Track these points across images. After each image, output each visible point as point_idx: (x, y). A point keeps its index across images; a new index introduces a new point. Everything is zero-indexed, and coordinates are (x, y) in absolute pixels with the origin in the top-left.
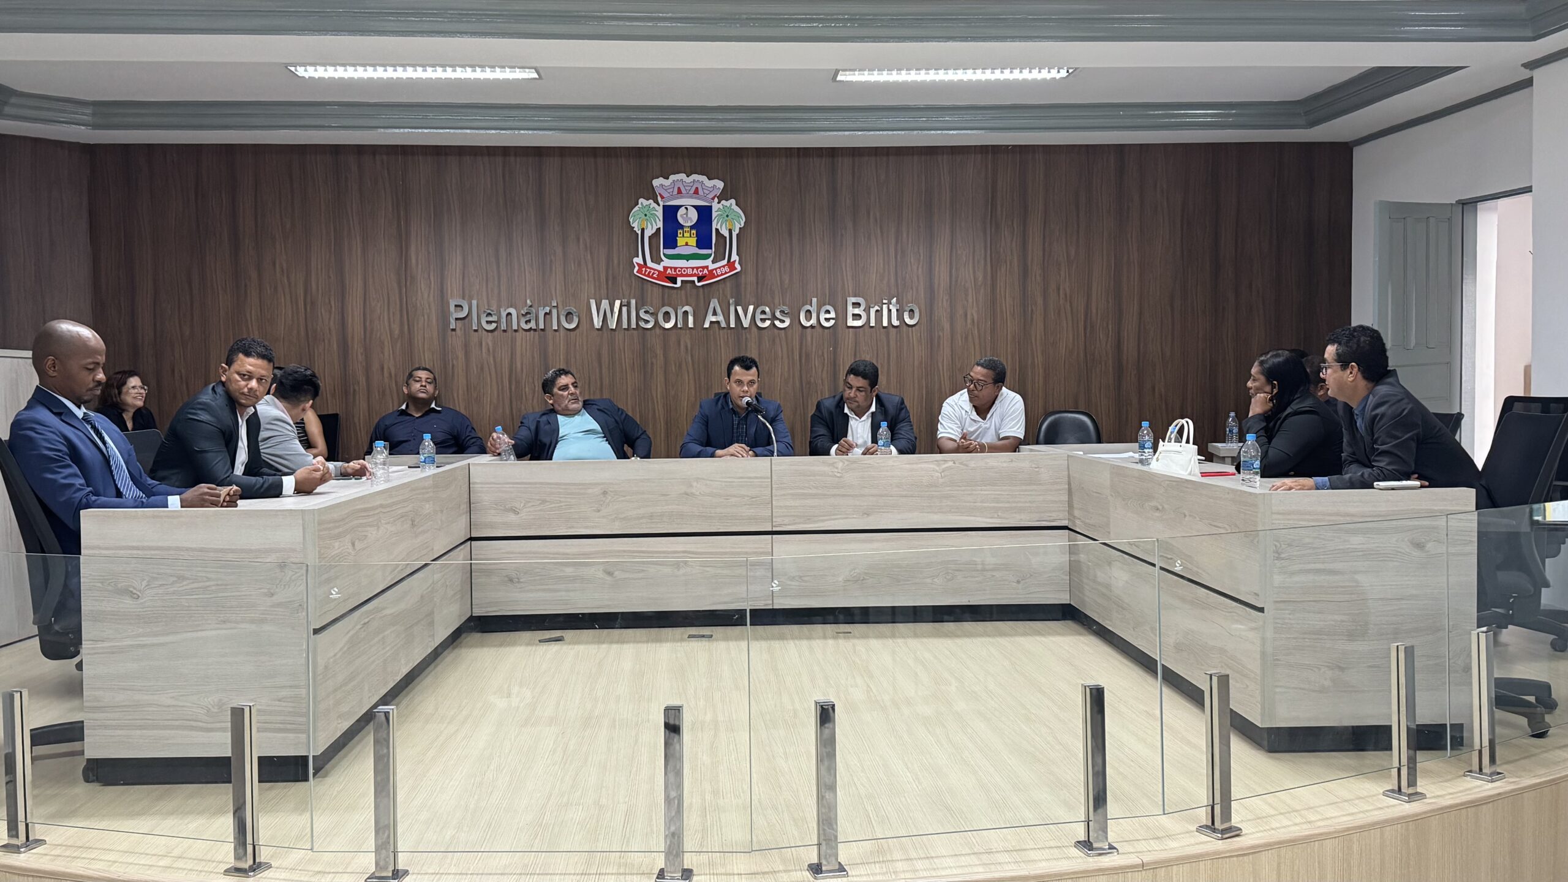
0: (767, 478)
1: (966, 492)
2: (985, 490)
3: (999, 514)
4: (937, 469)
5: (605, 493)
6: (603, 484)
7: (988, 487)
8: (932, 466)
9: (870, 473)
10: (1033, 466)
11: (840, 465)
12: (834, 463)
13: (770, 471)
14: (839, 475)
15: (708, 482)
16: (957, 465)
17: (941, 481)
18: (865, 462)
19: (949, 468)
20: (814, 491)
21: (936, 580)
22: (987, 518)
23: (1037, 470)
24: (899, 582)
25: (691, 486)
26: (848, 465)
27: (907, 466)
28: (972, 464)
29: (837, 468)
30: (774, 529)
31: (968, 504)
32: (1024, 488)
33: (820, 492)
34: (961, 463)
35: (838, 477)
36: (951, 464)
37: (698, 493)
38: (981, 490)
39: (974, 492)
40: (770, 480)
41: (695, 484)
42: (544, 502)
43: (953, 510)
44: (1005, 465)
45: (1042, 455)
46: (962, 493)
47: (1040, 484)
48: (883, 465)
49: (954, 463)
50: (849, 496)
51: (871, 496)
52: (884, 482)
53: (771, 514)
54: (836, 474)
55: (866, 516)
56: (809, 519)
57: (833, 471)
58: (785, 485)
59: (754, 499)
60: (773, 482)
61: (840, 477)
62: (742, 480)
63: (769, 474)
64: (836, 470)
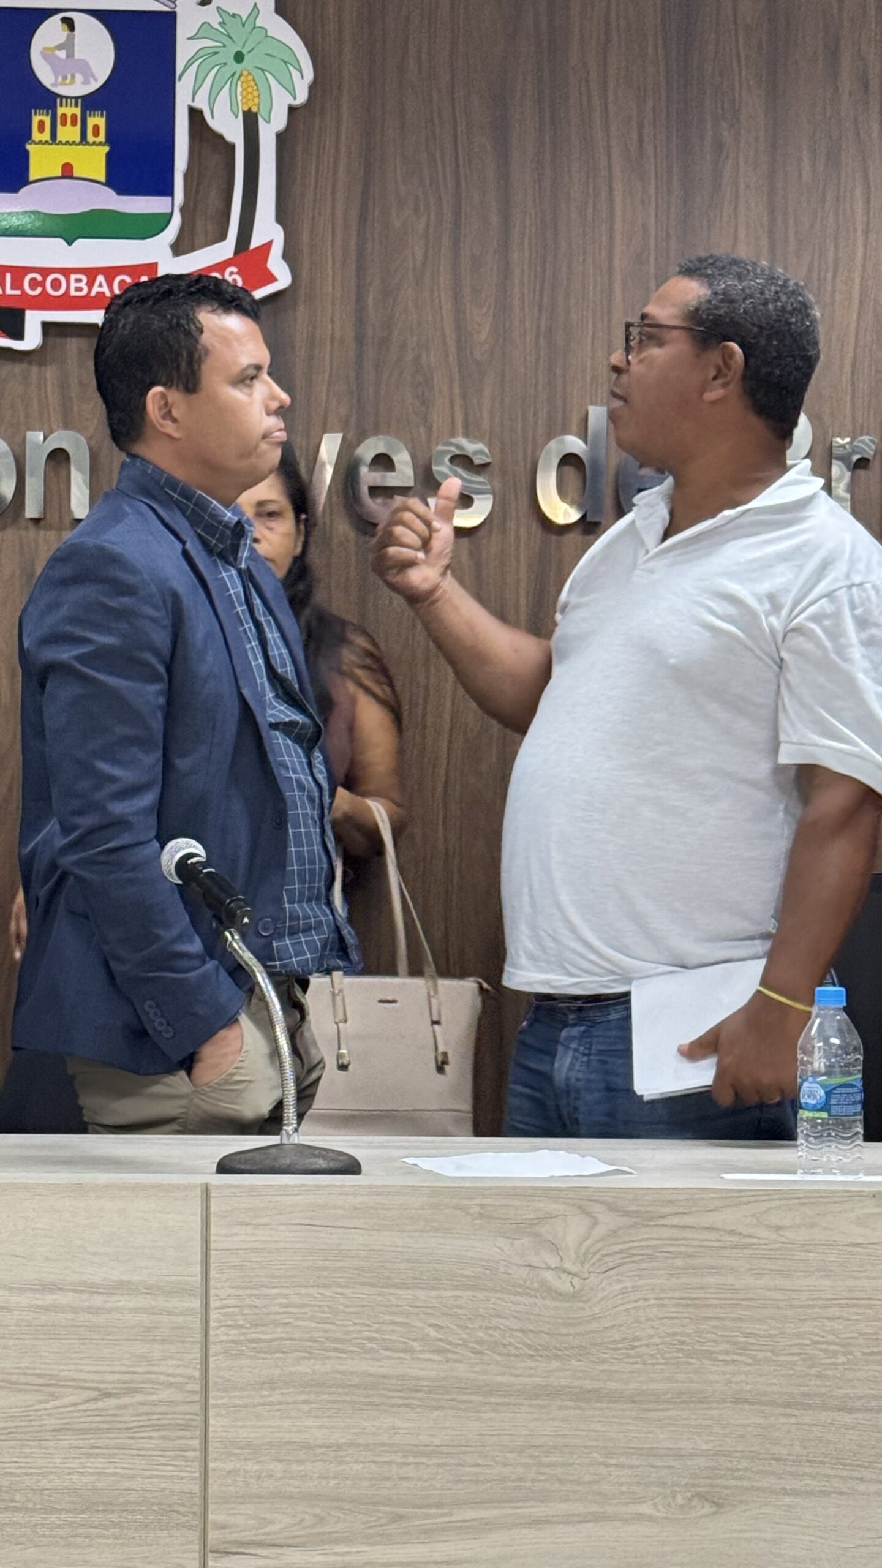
29: (555, 1248)
33: (459, 1371)
50: (614, 1398)
51: (738, 1400)
52: (807, 1327)
53: (197, 1488)
54: (549, 1276)
55: (708, 1509)
56: (400, 1518)
57: (535, 1260)
58: (279, 1333)
59: (112, 1402)
60: (213, 1315)
61: (574, 1296)
62: (49, 1299)
63: (197, 1269)
64: (553, 1261)
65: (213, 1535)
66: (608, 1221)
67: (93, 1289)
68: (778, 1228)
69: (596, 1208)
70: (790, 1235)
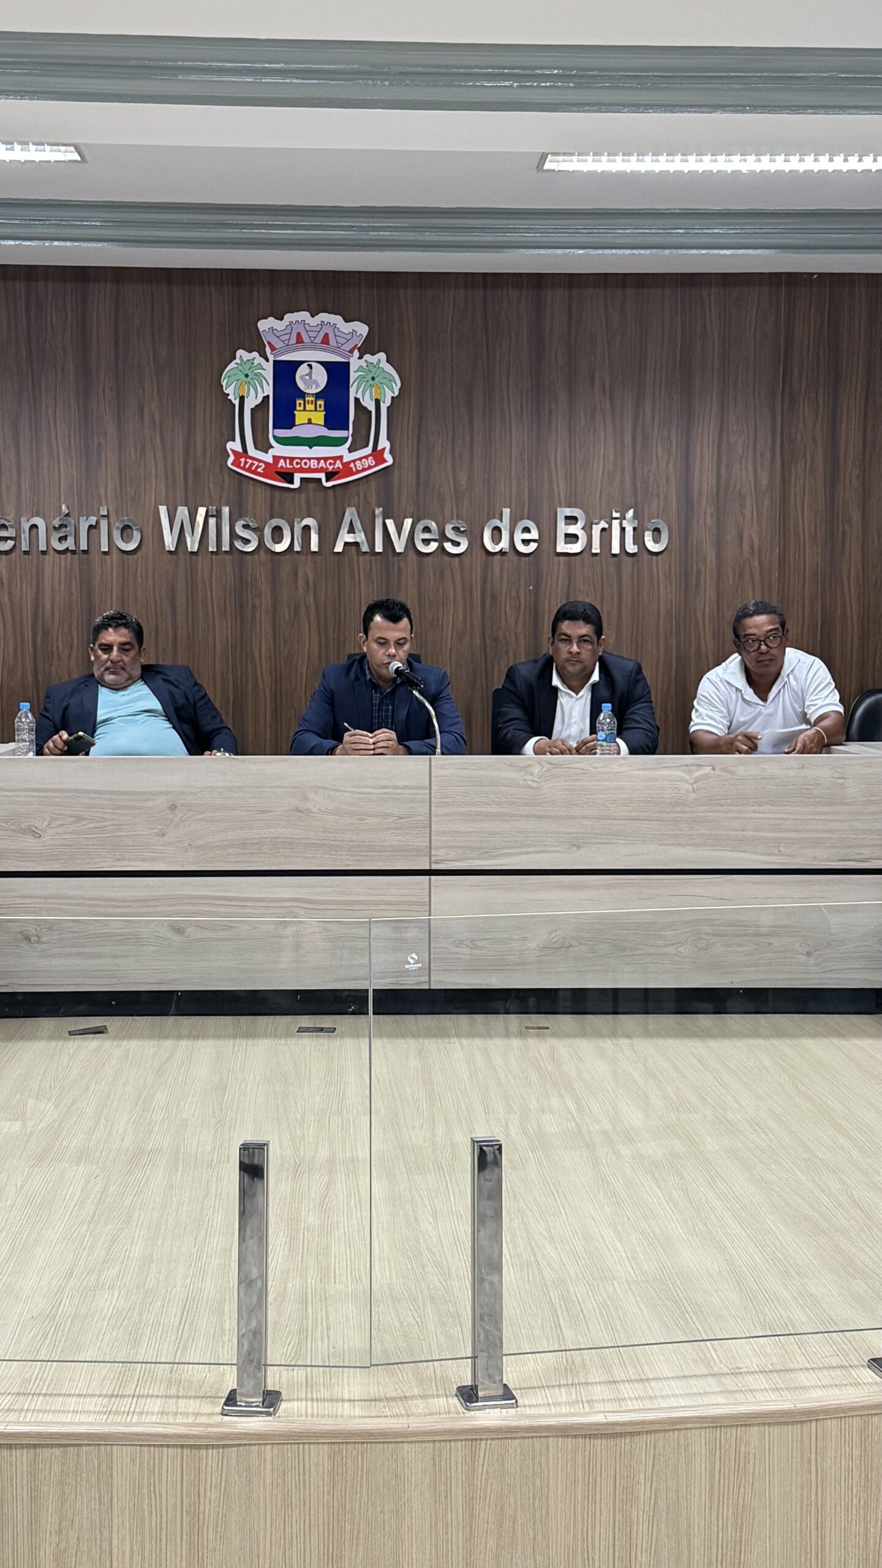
0: (423, 788)
1: (730, 815)
2: (760, 812)
3: (782, 849)
4: (687, 777)
5: (173, 807)
6: (168, 793)
7: (767, 808)
8: (679, 773)
9: (582, 783)
10: (837, 775)
11: (536, 770)
12: (527, 767)
13: (428, 778)
14: (534, 785)
15: (332, 793)
16: (717, 772)
17: (693, 796)
18: (577, 765)
19: (707, 777)
20: (495, 810)
21: (681, 949)
22: (763, 854)
23: (841, 781)
24: (624, 950)
25: (306, 799)
26: (548, 770)
27: (641, 772)
28: (741, 771)
29: (532, 774)
30: (434, 867)
31: (733, 833)
32: (821, 809)
33: (504, 810)
34: (724, 770)
35: (533, 788)
36: (708, 770)
37: (315, 810)
38: (755, 812)
39: (744, 815)
40: (428, 791)
41: (311, 796)
42: (79, 819)
43: (709, 842)
44: (792, 773)
45: (849, 759)
46: (724, 815)
47: (845, 804)
48: (603, 770)
49: (714, 769)
50: (550, 817)
51: (584, 817)
52: (604, 796)
53: (428, 844)
54: (530, 783)
55: (575, 848)
56: (486, 852)
57: (526, 778)
58: (451, 800)
59: (403, 820)
60: (433, 795)
61: (537, 788)
62: (385, 791)
63: (428, 782)
64: (531, 778)
65: (433, 858)
66: (547, 766)
67: (397, 787)
68: (595, 768)
69: (542, 762)
70: (599, 770)
